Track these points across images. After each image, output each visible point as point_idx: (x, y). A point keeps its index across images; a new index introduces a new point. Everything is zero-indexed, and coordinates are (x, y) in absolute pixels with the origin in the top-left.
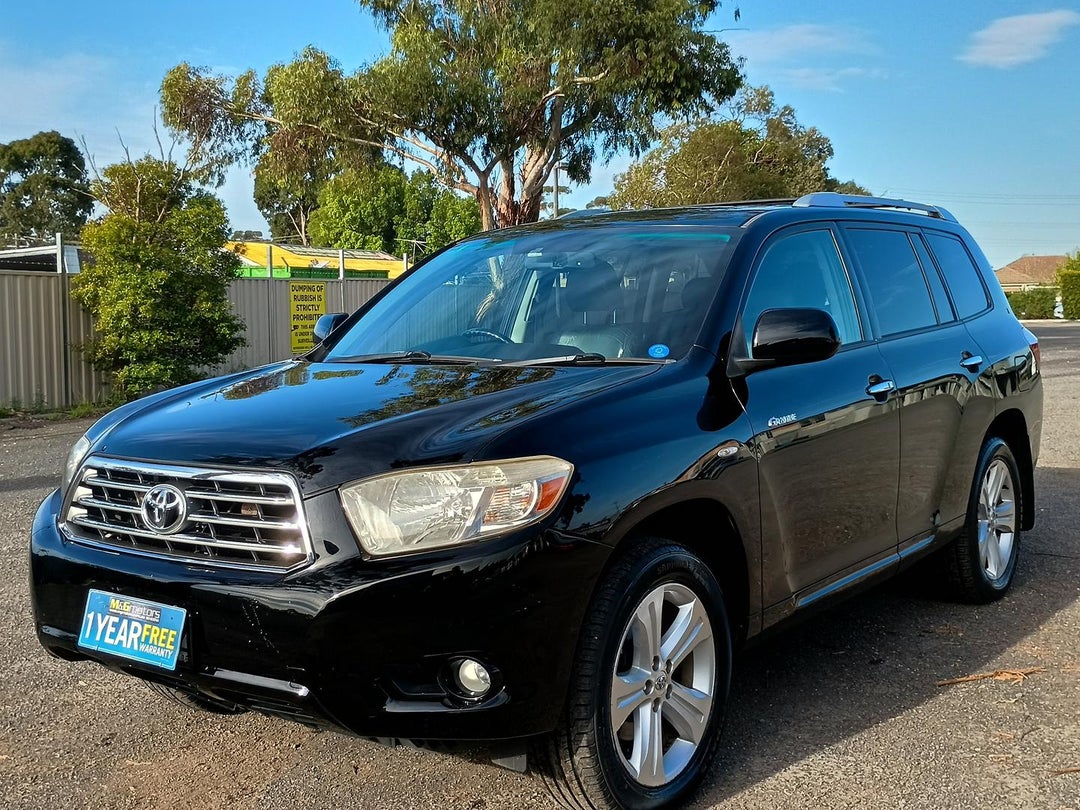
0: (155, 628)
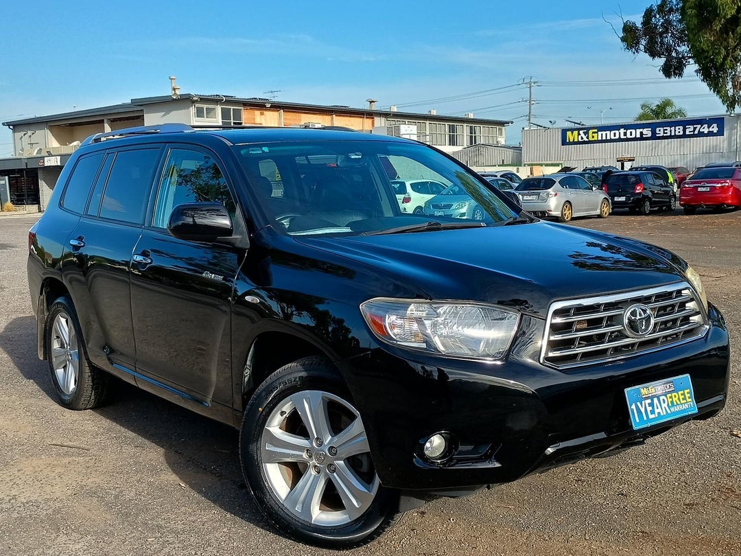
0: (673, 394)
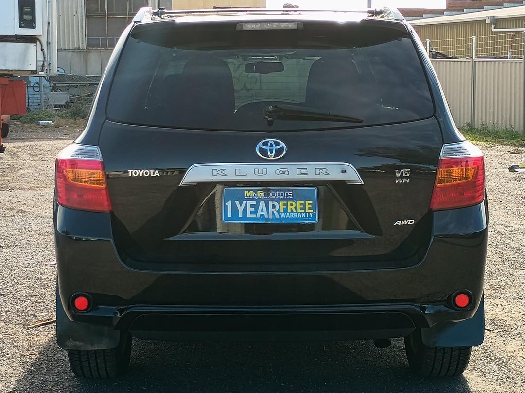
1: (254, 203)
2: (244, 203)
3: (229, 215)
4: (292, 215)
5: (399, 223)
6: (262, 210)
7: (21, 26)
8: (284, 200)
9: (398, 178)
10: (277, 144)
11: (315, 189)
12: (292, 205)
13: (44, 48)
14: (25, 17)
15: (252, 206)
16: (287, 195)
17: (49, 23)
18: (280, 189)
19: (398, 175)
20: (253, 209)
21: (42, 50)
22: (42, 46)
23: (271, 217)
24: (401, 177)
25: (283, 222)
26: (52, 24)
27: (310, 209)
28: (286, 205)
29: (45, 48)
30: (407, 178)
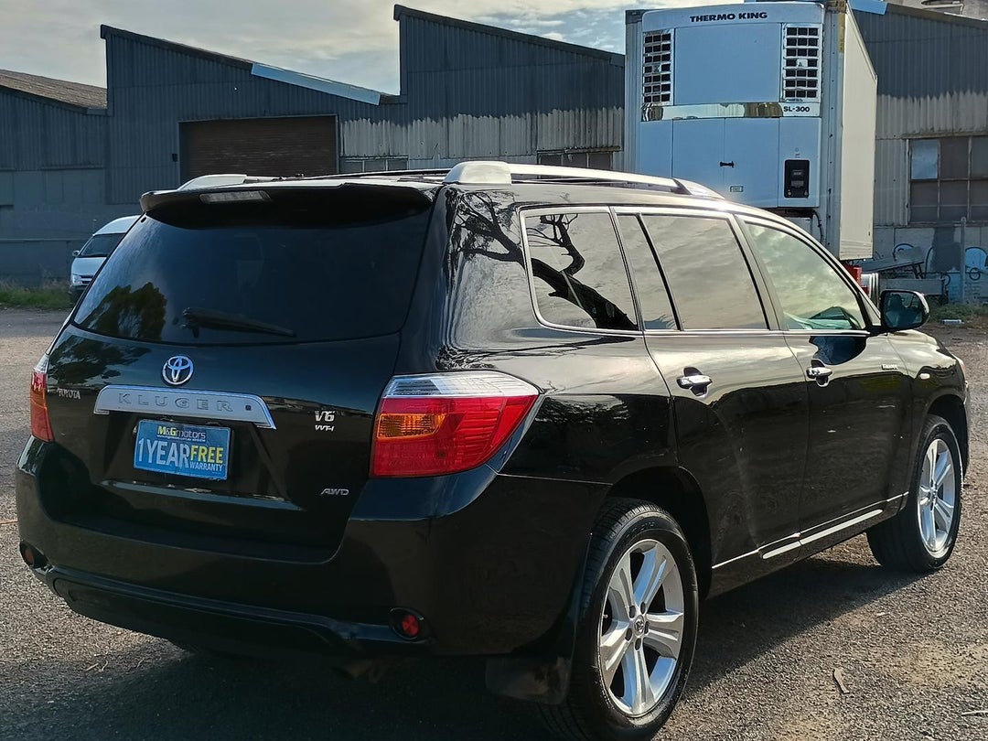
1: (165, 444)
2: (156, 442)
3: (140, 460)
4: (201, 467)
5: (327, 491)
6: (173, 456)
7: (786, 196)
8: (196, 443)
9: (319, 423)
10: (184, 363)
11: (228, 430)
12: (203, 451)
13: (821, 223)
14: (794, 183)
15: (163, 448)
16: (200, 437)
17: (830, 190)
18: (193, 427)
19: (318, 418)
20: (163, 453)
21: (820, 226)
22: (819, 221)
23: (181, 466)
24: (323, 422)
25: (192, 475)
26: (834, 192)
27: (220, 458)
28: (197, 450)
29: (824, 223)
30: (330, 424)
